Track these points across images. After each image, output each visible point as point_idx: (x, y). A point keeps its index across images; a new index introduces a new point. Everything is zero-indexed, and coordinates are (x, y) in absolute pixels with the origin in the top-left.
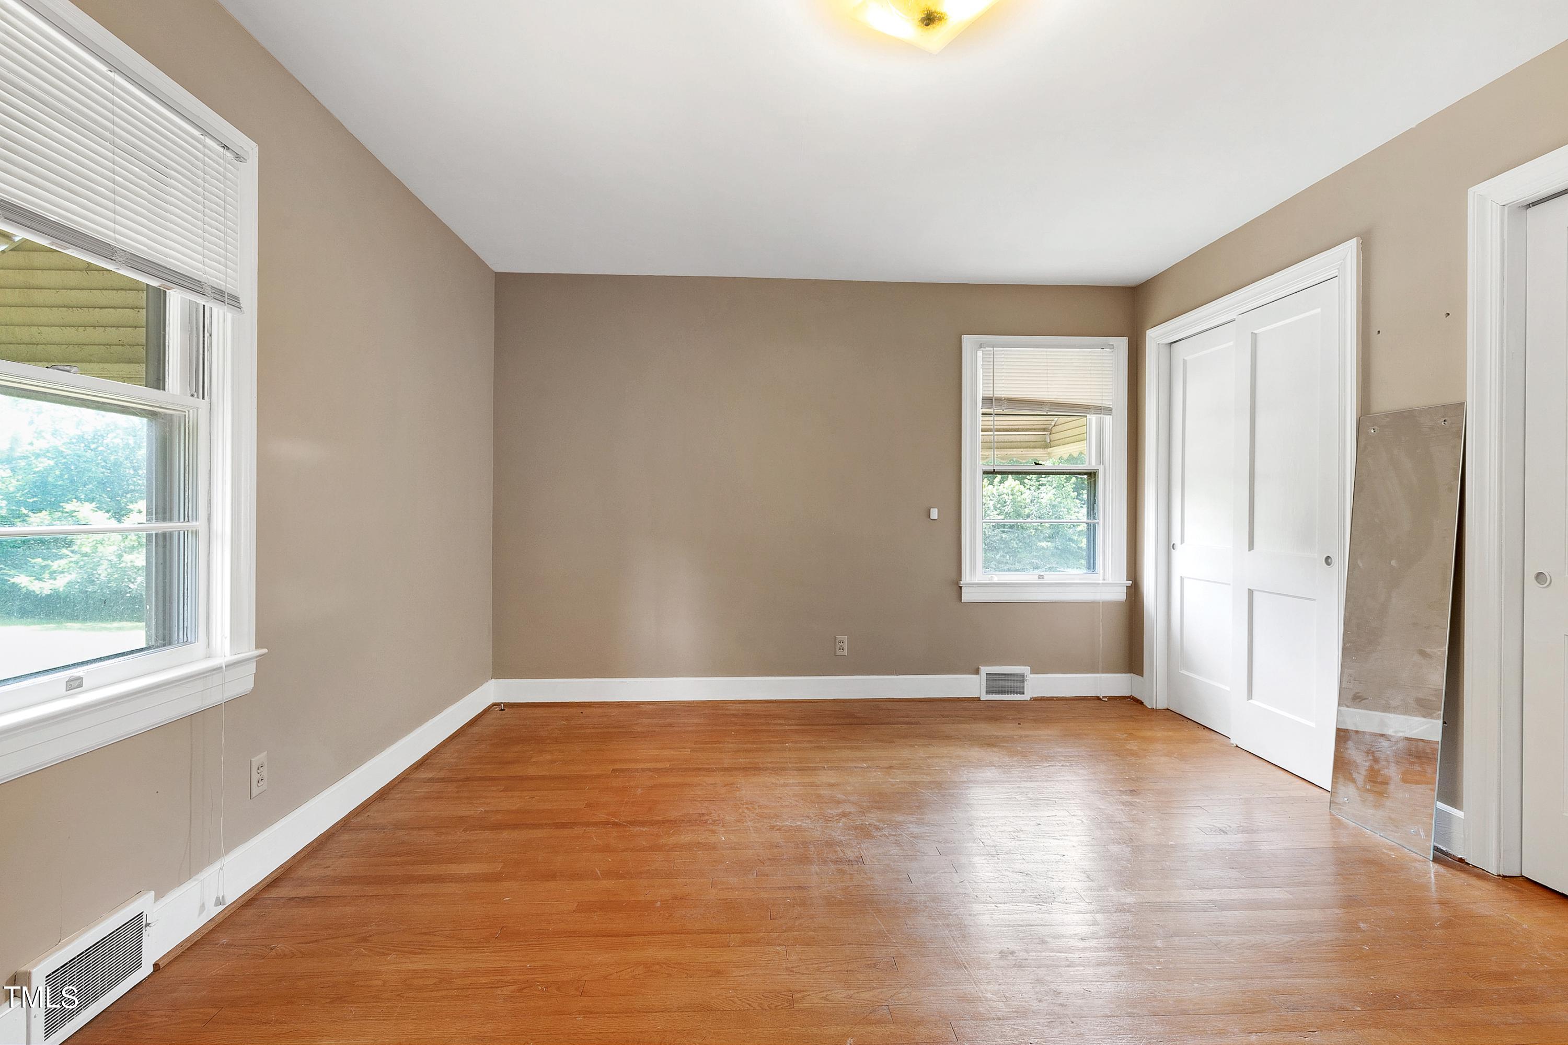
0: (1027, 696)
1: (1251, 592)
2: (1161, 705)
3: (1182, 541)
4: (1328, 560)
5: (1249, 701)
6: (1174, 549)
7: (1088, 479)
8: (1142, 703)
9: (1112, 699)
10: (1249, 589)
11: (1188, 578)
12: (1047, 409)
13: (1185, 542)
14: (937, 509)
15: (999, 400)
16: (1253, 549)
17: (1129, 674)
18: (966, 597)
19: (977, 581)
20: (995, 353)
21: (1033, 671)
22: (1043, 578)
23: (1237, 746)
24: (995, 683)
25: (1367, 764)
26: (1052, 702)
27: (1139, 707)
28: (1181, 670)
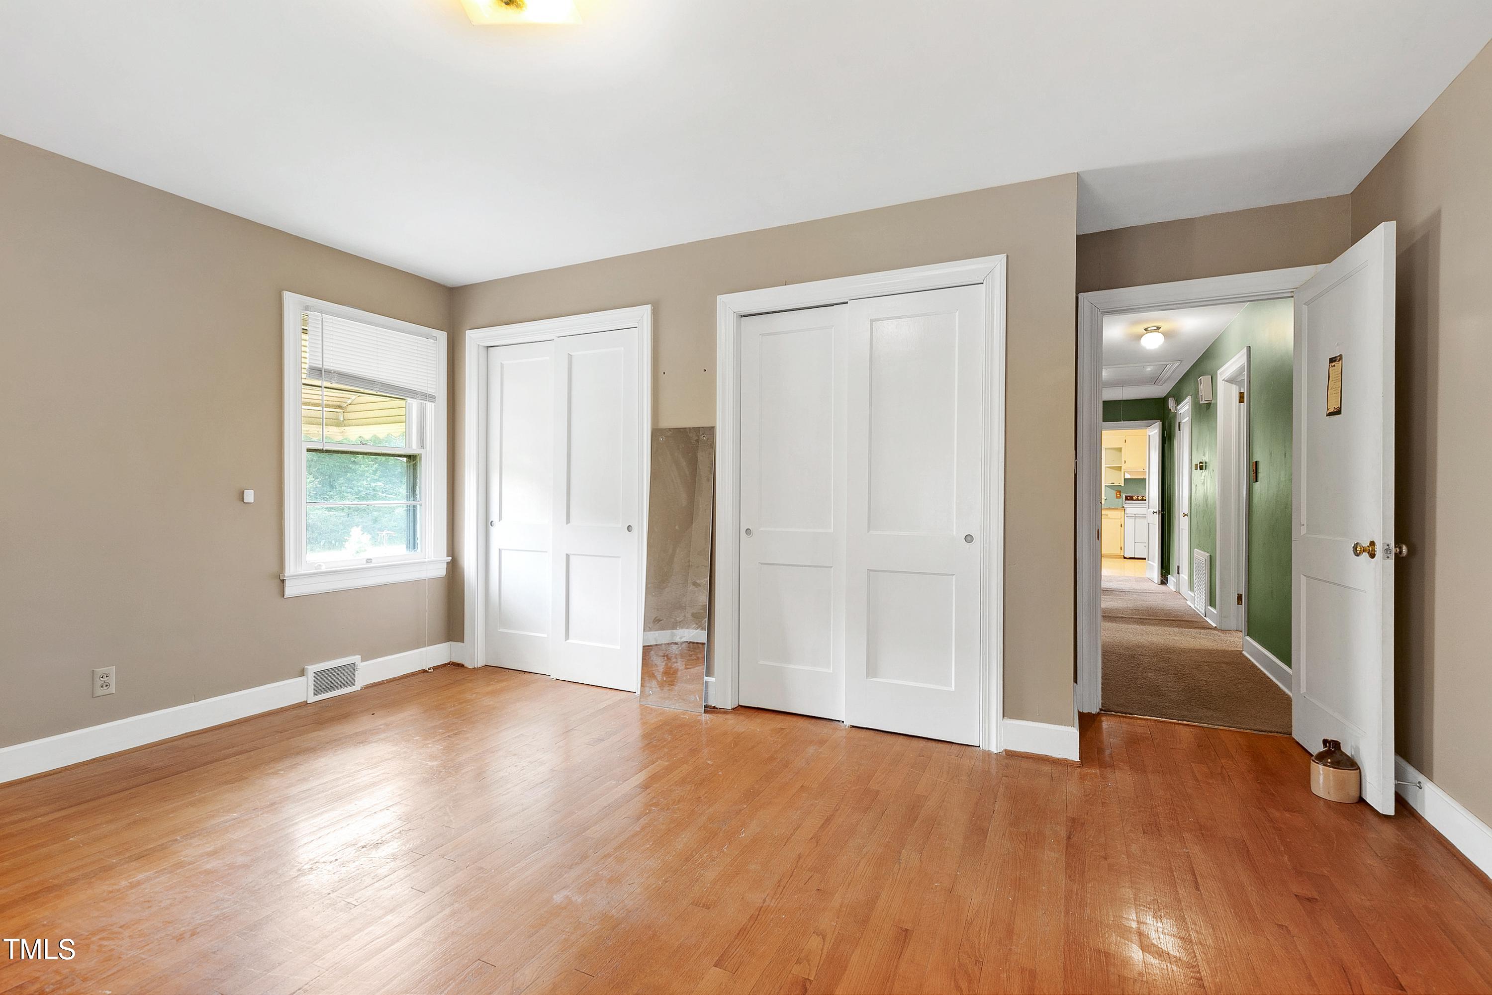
0: (357, 687)
1: (568, 556)
2: (480, 663)
3: (500, 519)
4: (629, 528)
5: (567, 641)
6: (491, 525)
7: (407, 462)
8: (463, 666)
9: (435, 668)
10: (566, 554)
11: (504, 549)
12: (378, 389)
13: (503, 518)
14: (252, 491)
15: (328, 372)
16: (569, 522)
17: (448, 643)
18: (289, 592)
19: (303, 572)
20: (324, 320)
21: (364, 659)
22: (371, 562)
23: (557, 679)
24: (324, 681)
25: (664, 664)
26: (384, 685)
27: (460, 670)
28: (499, 629)
